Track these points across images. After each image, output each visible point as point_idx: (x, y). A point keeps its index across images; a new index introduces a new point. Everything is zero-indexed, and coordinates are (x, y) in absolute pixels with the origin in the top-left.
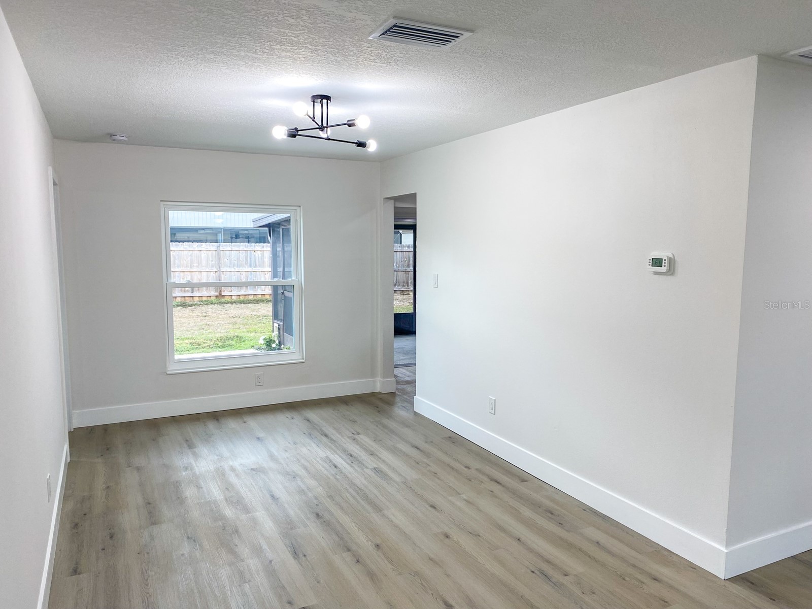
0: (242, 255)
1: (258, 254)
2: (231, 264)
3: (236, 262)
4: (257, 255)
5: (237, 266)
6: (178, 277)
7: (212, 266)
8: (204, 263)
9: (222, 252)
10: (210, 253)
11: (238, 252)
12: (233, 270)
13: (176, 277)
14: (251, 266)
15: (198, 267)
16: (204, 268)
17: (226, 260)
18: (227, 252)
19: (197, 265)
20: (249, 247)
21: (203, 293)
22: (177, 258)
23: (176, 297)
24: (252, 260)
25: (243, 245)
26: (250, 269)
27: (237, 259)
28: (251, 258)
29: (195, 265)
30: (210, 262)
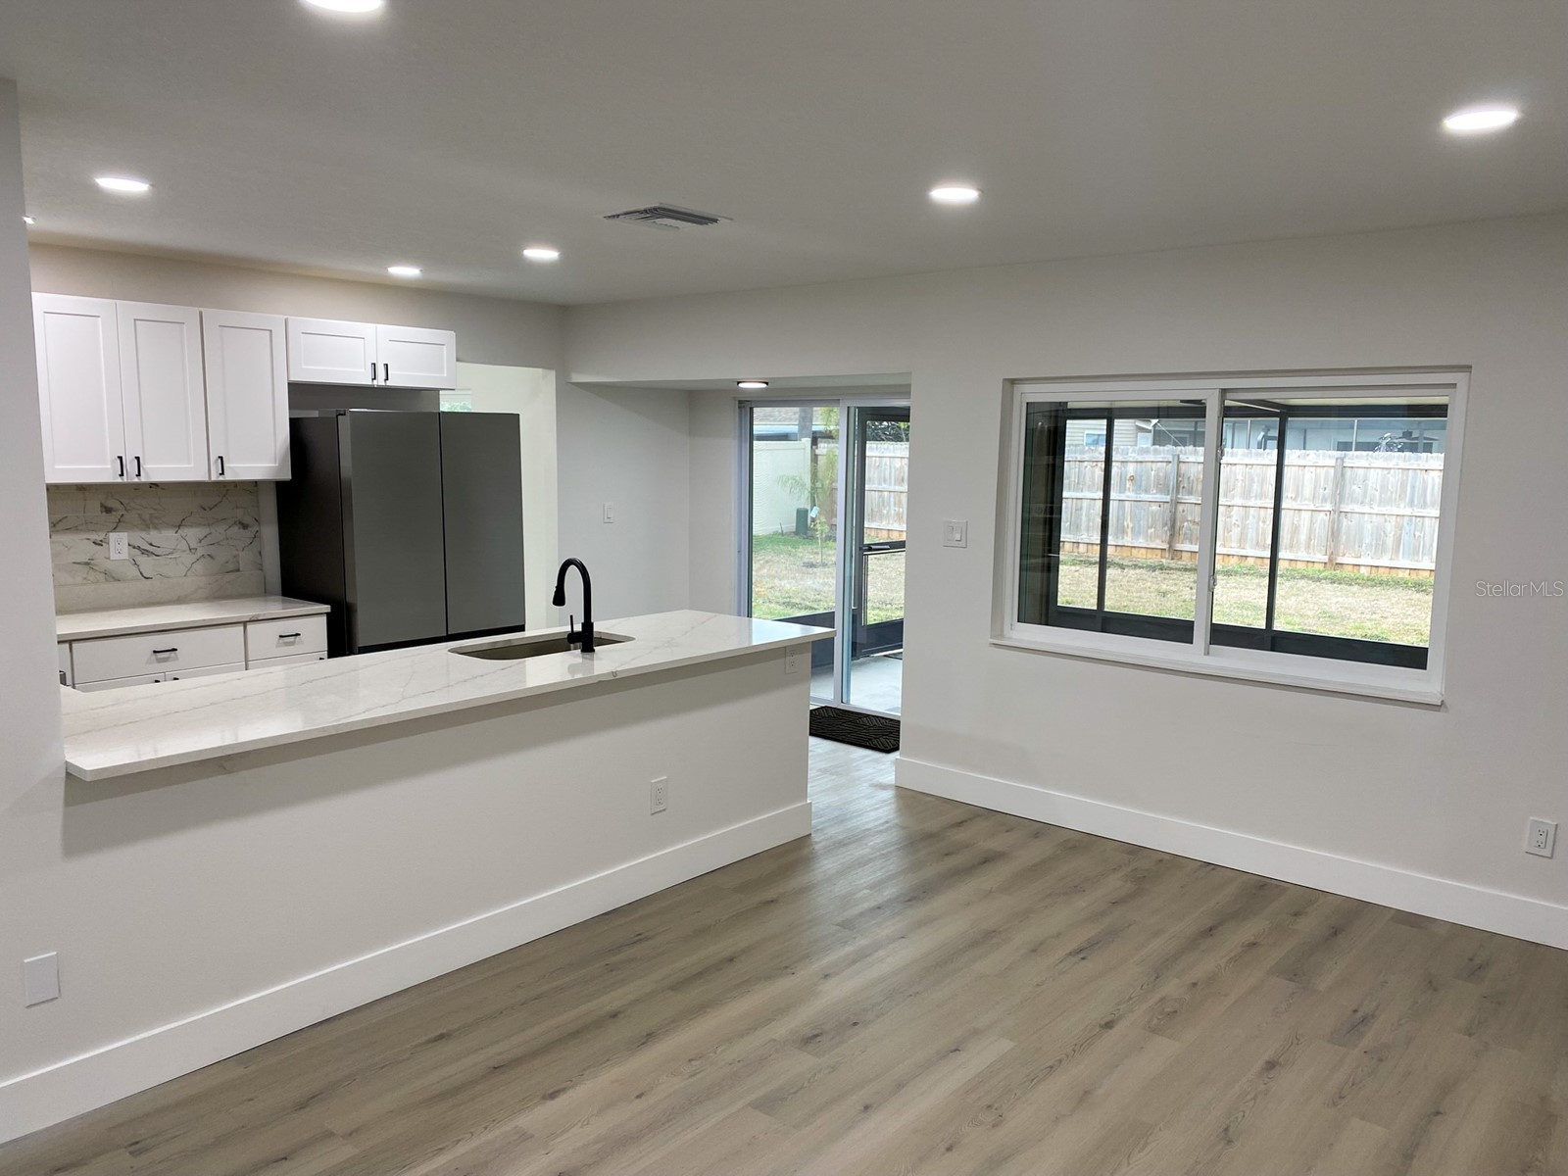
0: (1394, 479)
1: (1433, 479)
2: (1365, 496)
3: (1377, 494)
4: (1430, 480)
5: (1380, 502)
6: (1254, 517)
7: (1324, 500)
8: (1307, 491)
9: (1349, 470)
10: (1322, 471)
11: (1386, 472)
12: (1366, 509)
13: (1251, 517)
14: (1411, 504)
15: (1295, 499)
16: (1307, 502)
17: (1355, 487)
18: (1361, 472)
19: (1294, 496)
20: (1412, 462)
21: (1300, 554)
22: (1256, 479)
23: (1247, 557)
24: (1417, 490)
25: (1398, 458)
26: (1408, 511)
27: (1381, 487)
28: (1413, 487)
29: (1290, 496)
30: (1321, 491)
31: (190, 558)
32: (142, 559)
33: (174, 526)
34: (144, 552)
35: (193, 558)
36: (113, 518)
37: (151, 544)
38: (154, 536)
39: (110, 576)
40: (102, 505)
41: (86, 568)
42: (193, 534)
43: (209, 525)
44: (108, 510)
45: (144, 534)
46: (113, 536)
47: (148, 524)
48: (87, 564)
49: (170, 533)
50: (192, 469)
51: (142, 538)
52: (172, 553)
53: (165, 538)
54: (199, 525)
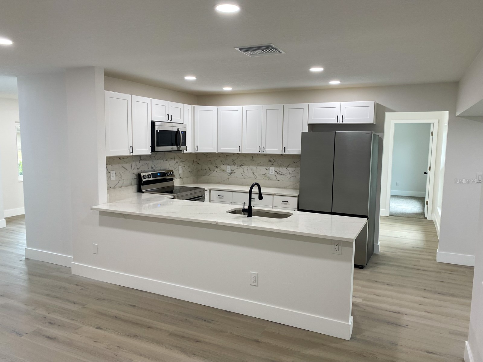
31: (289, 176)
32: (277, 175)
33: (285, 167)
34: (278, 173)
35: (290, 176)
36: (271, 163)
37: (280, 171)
38: (280, 169)
39: (270, 179)
40: (269, 160)
41: (264, 176)
42: (291, 169)
43: (295, 167)
44: (270, 161)
45: (278, 168)
46: (271, 168)
47: (280, 166)
48: (264, 175)
49: (285, 169)
50: (277, 151)
51: (278, 169)
52: (285, 174)
53: (283, 170)
54: (293, 167)
